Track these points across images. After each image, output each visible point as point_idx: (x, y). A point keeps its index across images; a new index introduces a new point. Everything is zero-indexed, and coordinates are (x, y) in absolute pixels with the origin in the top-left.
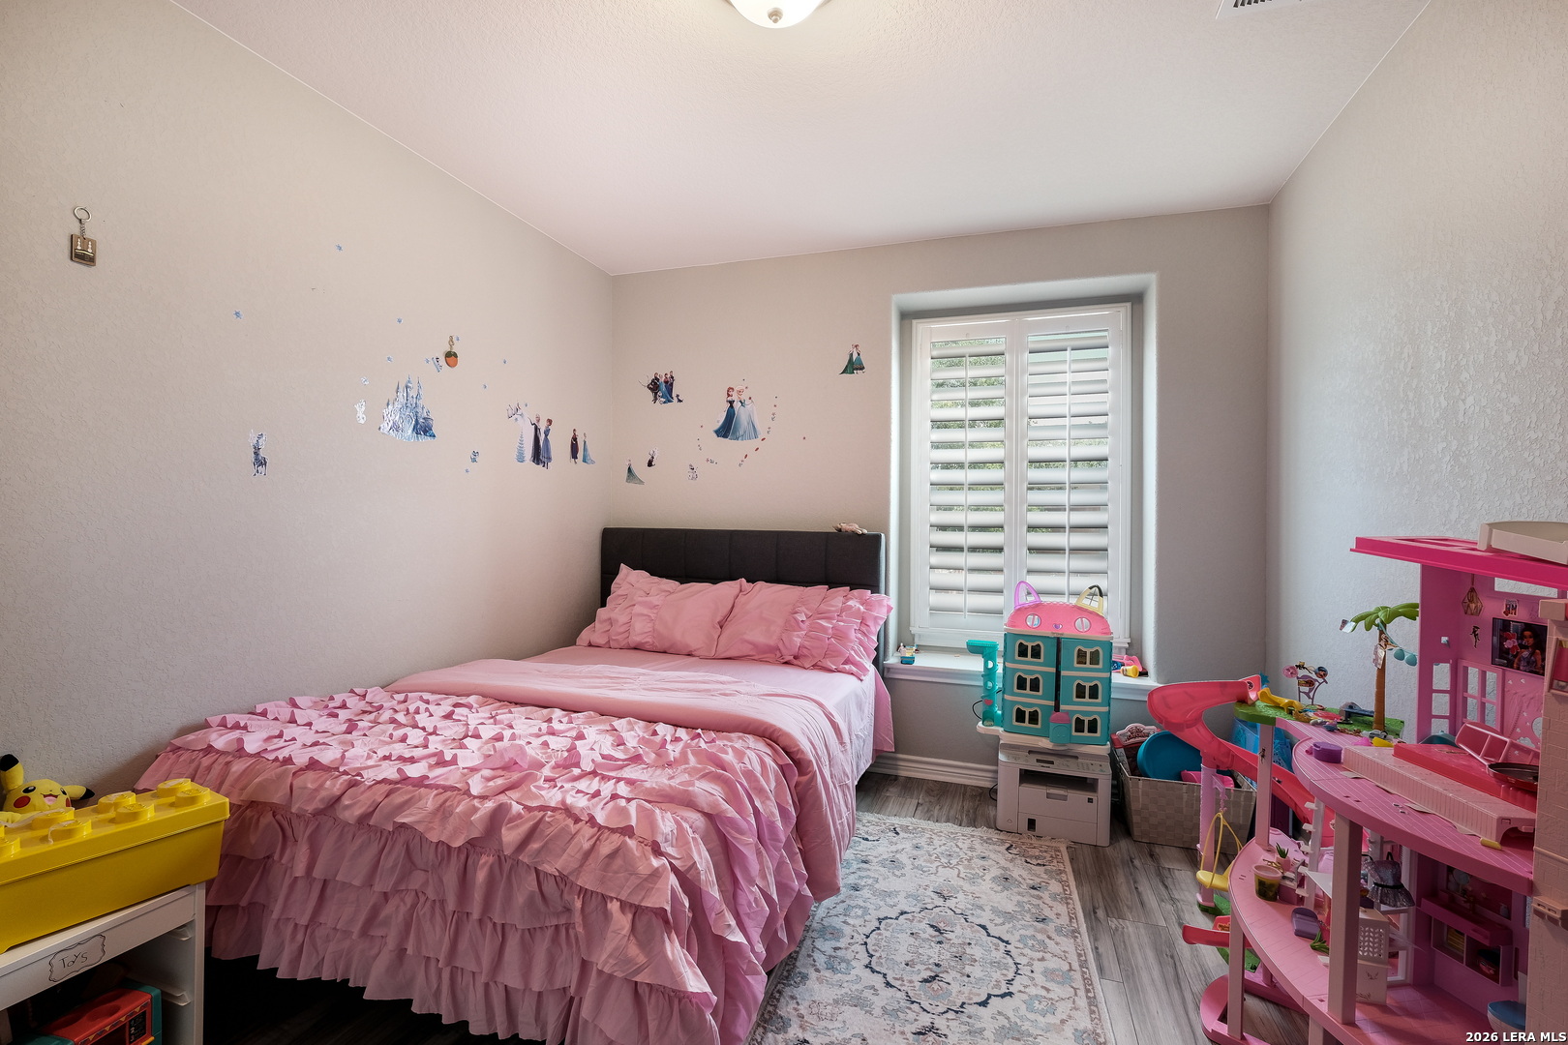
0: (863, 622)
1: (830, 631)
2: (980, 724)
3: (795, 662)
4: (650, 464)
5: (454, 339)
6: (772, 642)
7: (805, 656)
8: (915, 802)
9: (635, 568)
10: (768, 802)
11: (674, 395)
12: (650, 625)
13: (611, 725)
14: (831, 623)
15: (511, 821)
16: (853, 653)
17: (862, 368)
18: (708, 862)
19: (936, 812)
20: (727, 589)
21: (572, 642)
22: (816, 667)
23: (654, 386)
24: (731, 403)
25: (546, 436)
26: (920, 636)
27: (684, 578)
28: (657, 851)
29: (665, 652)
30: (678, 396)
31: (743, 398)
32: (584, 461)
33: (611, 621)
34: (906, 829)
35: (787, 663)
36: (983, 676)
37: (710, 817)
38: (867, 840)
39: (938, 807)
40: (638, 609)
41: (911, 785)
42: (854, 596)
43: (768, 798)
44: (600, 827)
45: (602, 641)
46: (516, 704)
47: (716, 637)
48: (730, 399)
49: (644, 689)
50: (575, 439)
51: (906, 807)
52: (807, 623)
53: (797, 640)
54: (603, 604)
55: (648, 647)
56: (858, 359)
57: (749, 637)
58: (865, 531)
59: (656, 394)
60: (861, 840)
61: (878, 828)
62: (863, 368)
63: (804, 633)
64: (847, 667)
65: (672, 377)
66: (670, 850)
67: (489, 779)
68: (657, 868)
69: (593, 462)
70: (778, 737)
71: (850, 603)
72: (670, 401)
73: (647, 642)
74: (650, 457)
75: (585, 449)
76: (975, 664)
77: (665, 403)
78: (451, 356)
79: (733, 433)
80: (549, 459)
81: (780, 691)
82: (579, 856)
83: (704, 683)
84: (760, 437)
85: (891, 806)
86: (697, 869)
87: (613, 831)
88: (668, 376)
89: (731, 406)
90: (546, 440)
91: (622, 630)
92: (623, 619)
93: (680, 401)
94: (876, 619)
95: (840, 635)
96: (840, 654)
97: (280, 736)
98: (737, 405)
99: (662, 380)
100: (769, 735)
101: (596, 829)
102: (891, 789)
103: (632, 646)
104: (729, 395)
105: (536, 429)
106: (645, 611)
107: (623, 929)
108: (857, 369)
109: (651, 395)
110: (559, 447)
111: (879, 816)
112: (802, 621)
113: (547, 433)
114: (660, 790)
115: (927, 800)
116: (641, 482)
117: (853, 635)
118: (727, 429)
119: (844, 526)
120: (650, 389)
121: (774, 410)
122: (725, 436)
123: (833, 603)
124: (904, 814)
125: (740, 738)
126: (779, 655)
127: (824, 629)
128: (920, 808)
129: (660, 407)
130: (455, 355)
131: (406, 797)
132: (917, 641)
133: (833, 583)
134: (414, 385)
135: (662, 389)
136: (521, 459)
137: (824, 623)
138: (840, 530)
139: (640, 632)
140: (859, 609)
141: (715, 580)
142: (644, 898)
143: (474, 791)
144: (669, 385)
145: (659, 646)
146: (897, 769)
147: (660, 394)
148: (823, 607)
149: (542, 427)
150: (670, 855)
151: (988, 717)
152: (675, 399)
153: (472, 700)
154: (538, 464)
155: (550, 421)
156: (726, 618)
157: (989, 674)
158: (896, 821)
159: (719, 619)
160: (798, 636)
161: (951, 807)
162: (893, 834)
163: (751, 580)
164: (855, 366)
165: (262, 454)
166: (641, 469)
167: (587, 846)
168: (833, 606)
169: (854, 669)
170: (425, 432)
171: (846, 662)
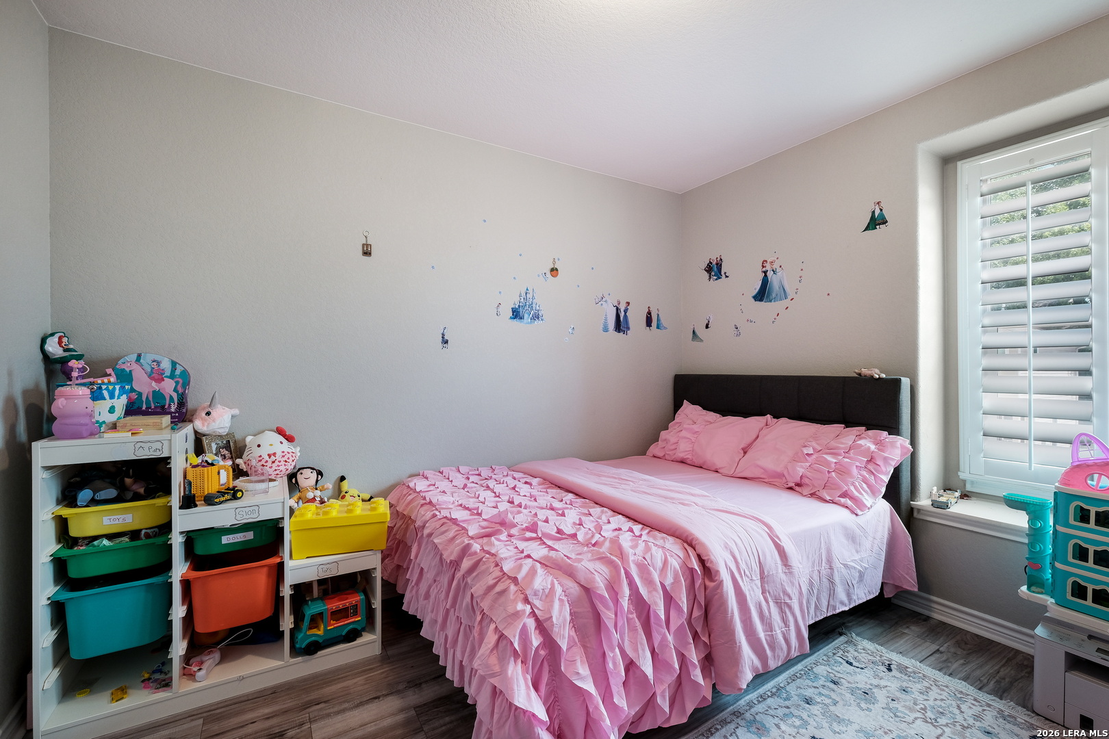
0: (871, 460)
1: (833, 465)
2: (1024, 588)
3: (797, 488)
4: (707, 327)
5: (556, 260)
6: (779, 469)
7: (807, 485)
8: (934, 647)
9: (693, 403)
10: (654, 593)
11: (723, 273)
12: (691, 446)
13: (589, 511)
14: (837, 459)
15: (470, 555)
16: (852, 488)
17: (885, 222)
18: (565, 620)
19: (955, 666)
20: (755, 422)
21: (644, 453)
22: (813, 495)
23: (709, 269)
24: (765, 272)
25: (625, 313)
26: (972, 483)
27: (724, 412)
28: (526, 601)
29: (701, 467)
30: (725, 273)
31: (774, 267)
32: (658, 328)
33: (666, 440)
34: (903, 669)
35: (791, 488)
36: (1027, 535)
37: (587, 591)
38: (851, 664)
39: (962, 661)
40: (684, 433)
41: (938, 630)
42: (868, 436)
43: (655, 590)
44: (505, 573)
45: (661, 454)
46: (559, 487)
47: (737, 460)
48: (764, 269)
49: (632, 490)
50: (649, 313)
51: (920, 649)
52: (814, 457)
53: (800, 470)
54: (666, 428)
55: (689, 462)
56: (881, 215)
57: (760, 463)
58: (883, 376)
59: (710, 274)
60: (844, 662)
61: (870, 658)
62: (887, 222)
63: (808, 464)
64: (843, 500)
65: (721, 260)
66: (537, 603)
67: (484, 528)
68: (518, 611)
69: (665, 328)
70: (695, 544)
71: (861, 442)
72: (720, 278)
73: (688, 458)
74: (707, 322)
75: (658, 320)
76: (1020, 520)
77: (716, 279)
78: (554, 271)
79: (767, 297)
80: (628, 328)
81: (736, 510)
82: (485, 587)
83: (679, 493)
84: (790, 298)
85: (902, 643)
86: (552, 622)
87: (509, 577)
88: (718, 260)
89: (766, 276)
90: (625, 316)
91: (673, 447)
92: (673, 440)
93: (727, 277)
94: (886, 459)
95: (842, 471)
96: (838, 487)
97: (434, 485)
98: (770, 274)
99: (714, 263)
100: (688, 541)
101: (502, 573)
102: (913, 628)
103: (679, 460)
104: (763, 267)
105: (617, 309)
106: (689, 435)
107: (490, 644)
108: (879, 224)
109: (707, 275)
110: (636, 319)
111: (879, 647)
112: (807, 454)
113: (626, 311)
114: (555, 560)
115: (953, 650)
116: (702, 341)
117: (855, 471)
118: (762, 295)
119: (865, 371)
120: (706, 270)
121: (801, 273)
122: (761, 300)
123: (843, 440)
124: (912, 654)
125: (663, 538)
126: (784, 480)
127: (828, 463)
128: (937, 655)
129: (714, 284)
130: (557, 270)
131: (447, 528)
132: (969, 488)
133: (849, 423)
134: (530, 291)
135: (714, 270)
136: (606, 330)
137: (829, 458)
138: (860, 374)
139: (683, 450)
140: (869, 448)
141: (746, 415)
142: (505, 628)
143: (471, 534)
144: (719, 266)
145: (697, 462)
146: (930, 610)
147: (713, 273)
148: (833, 444)
149: (622, 308)
150: (535, 605)
151: (1034, 583)
152: (724, 276)
153: (535, 481)
154: (619, 332)
155: (628, 303)
156: (750, 445)
157: (1035, 534)
158: (896, 658)
159: (743, 446)
160: (802, 467)
161: (981, 667)
162: (883, 668)
163: (776, 416)
164: (877, 222)
165: (446, 338)
166: (701, 332)
167: (491, 582)
168: (842, 443)
169: (849, 503)
170: (538, 318)
171: (844, 495)
